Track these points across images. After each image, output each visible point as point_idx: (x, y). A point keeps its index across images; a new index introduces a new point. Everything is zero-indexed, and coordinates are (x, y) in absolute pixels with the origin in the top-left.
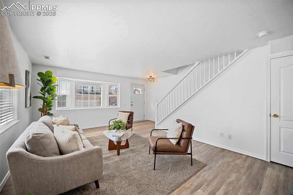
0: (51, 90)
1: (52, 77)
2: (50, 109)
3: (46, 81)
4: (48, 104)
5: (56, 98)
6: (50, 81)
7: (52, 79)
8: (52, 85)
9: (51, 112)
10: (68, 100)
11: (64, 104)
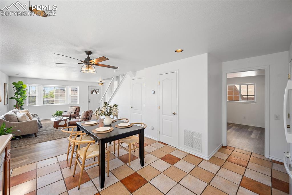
0: (23, 93)
1: (23, 84)
2: (22, 106)
3: (18, 88)
4: (20, 103)
5: (27, 98)
6: (21, 87)
7: (23, 86)
8: (23, 90)
9: (22, 107)
10: (37, 99)
11: (34, 102)
